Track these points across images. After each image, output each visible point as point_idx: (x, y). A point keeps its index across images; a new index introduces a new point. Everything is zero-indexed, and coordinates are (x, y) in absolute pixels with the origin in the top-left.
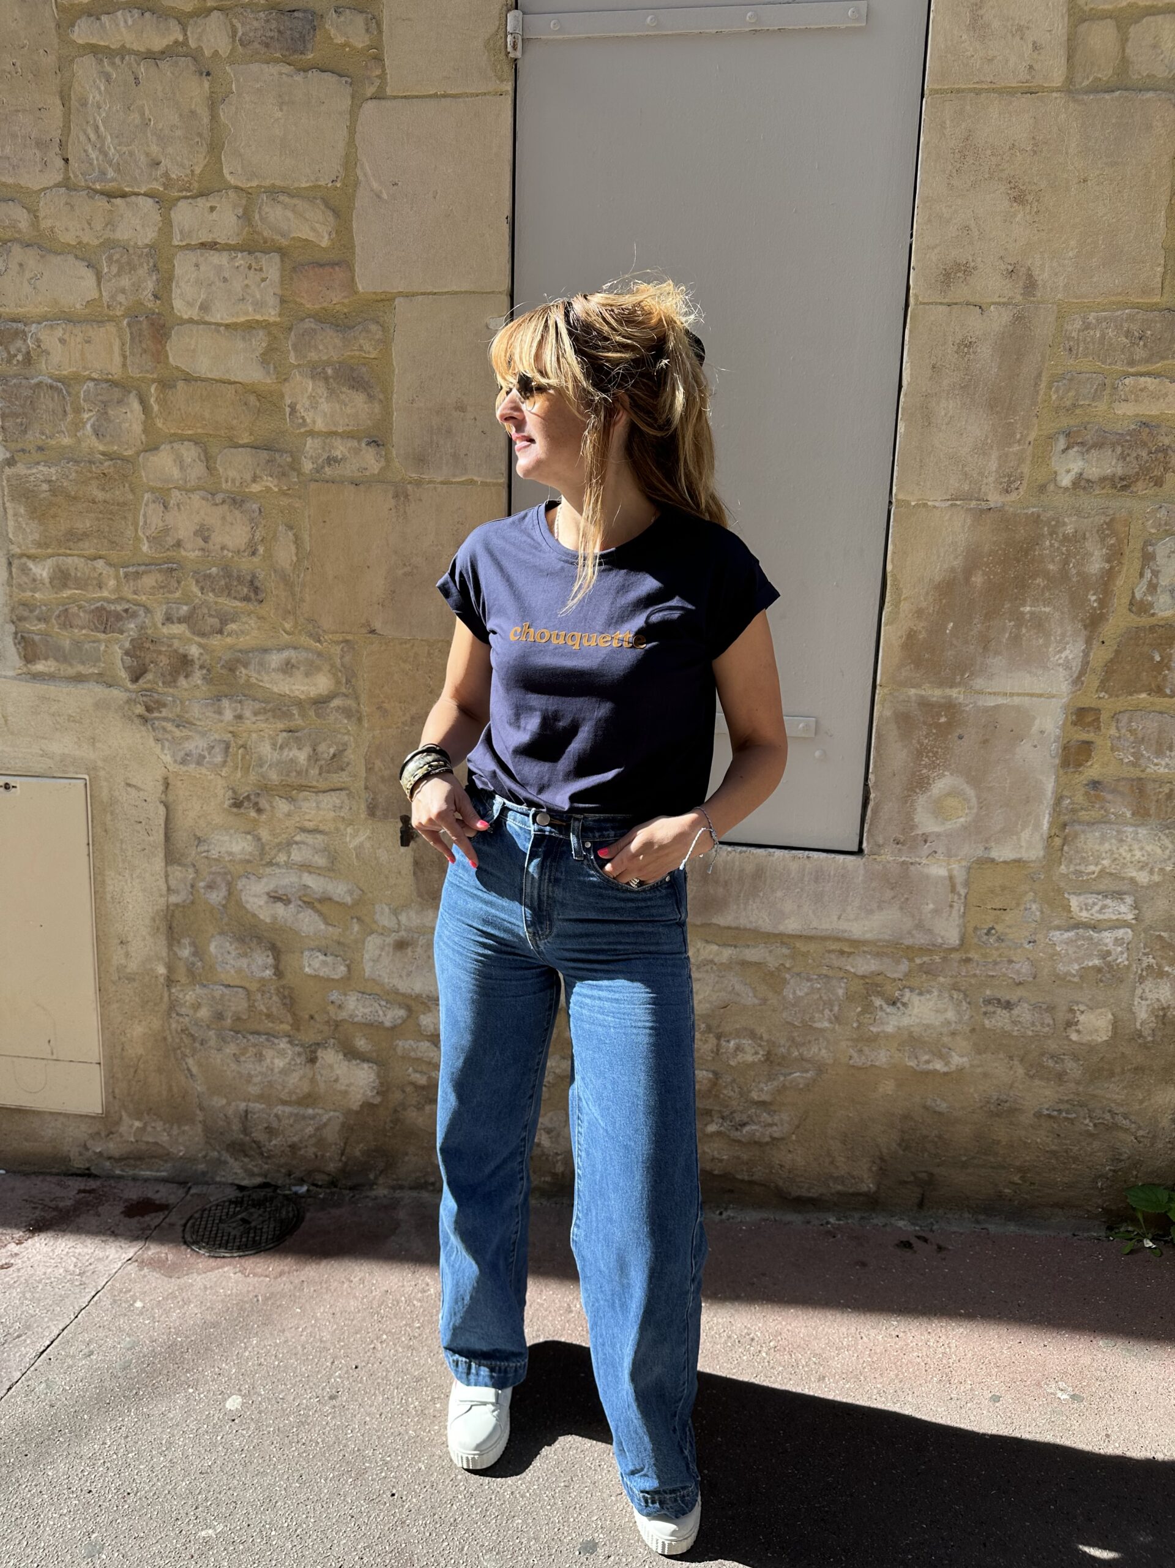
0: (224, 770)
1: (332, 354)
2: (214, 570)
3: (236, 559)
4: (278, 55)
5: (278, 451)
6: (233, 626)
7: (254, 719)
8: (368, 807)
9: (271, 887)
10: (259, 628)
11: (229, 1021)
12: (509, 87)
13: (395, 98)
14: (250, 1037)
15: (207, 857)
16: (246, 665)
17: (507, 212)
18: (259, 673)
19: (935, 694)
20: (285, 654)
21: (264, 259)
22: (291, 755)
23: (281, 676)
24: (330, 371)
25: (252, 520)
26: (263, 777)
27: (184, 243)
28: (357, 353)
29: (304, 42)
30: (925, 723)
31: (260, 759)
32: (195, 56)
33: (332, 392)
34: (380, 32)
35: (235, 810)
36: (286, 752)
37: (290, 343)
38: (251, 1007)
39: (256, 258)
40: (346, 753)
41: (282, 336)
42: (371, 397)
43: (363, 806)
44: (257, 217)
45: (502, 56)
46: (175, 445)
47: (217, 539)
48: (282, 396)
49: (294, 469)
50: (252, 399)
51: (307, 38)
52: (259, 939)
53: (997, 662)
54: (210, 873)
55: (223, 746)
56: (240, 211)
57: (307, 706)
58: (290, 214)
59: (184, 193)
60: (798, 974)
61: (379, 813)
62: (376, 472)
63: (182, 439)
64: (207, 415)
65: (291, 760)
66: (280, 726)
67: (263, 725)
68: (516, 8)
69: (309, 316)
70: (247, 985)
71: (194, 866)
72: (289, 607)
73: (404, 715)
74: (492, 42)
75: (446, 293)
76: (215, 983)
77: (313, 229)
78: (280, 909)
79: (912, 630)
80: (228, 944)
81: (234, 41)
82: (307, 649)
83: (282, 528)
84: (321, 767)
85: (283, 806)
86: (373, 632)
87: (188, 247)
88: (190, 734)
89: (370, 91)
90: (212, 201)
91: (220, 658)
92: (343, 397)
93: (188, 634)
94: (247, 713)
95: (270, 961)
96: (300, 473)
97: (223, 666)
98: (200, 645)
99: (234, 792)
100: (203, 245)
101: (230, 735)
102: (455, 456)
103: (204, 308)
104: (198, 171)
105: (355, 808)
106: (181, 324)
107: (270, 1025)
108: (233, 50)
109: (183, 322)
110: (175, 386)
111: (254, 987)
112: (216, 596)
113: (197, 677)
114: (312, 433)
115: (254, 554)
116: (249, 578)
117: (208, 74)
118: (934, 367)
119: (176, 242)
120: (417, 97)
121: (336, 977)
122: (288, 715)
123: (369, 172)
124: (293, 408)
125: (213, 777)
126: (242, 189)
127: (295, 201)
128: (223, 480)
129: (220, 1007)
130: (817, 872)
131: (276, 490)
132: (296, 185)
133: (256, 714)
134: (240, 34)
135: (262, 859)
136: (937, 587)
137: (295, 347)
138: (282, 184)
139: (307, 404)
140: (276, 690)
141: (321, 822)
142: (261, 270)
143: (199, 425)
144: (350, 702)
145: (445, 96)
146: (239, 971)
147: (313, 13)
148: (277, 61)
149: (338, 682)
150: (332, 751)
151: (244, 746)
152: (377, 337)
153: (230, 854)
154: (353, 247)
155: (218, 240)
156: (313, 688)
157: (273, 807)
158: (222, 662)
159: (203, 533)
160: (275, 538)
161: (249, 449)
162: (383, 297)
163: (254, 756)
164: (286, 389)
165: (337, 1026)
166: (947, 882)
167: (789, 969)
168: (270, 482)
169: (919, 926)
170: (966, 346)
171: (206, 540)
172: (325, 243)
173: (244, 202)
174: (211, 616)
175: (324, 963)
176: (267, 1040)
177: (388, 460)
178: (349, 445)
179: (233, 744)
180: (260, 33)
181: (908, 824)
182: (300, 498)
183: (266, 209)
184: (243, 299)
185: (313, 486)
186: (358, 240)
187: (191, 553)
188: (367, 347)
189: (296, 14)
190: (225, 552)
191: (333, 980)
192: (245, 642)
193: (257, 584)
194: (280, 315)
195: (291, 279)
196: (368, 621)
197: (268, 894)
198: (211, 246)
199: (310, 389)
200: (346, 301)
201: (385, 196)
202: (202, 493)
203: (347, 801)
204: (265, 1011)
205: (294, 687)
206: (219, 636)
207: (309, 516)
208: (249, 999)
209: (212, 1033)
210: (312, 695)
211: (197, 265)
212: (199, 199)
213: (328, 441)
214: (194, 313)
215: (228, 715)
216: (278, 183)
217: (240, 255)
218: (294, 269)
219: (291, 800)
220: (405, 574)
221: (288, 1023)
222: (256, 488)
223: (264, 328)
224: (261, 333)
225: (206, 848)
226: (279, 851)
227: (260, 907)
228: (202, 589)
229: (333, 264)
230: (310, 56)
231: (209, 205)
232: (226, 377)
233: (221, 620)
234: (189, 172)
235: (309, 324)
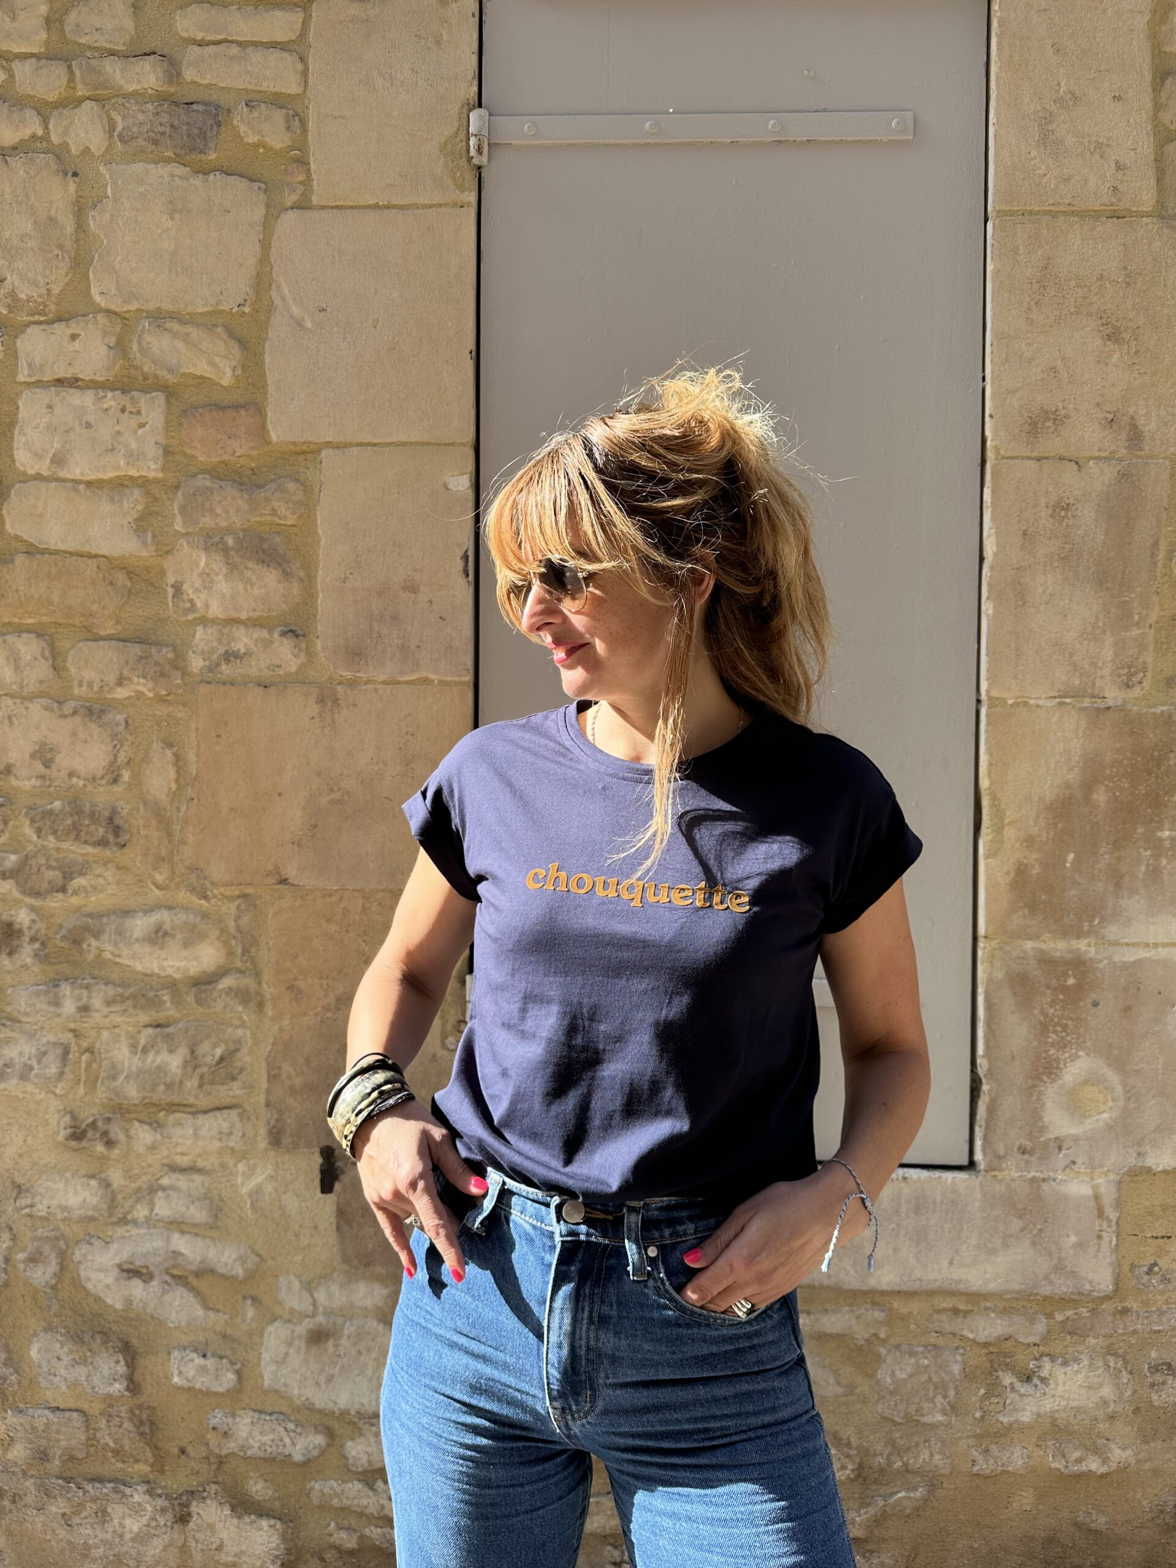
0: (60, 1085)
1: (235, 519)
2: (57, 804)
3: (89, 788)
4: (170, 154)
5: (155, 644)
6: (81, 881)
7: (106, 1011)
8: (270, 1132)
9: (125, 1256)
10: (118, 883)
11: (57, 1462)
12: (472, 198)
13: (323, 208)
14: (89, 1487)
15: (30, 1216)
16: (97, 935)
17: (471, 345)
18: (116, 944)
19: (1058, 947)
20: (155, 918)
21: (143, 400)
22: (158, 1060)
23: (148, 948)
24: (230, 541)
25: (114, 736)
26: (117, 1094)
27: (33, 379)
28: (269, 518)
29: (205, 139)
30: (1048, 986)
31: (113, 1066)
32: (60, 153)
33: (232, 567)
34: (305, 130)
35: (73, 1144)
36: (151, 1056)
37: (176, 506)
38: (92, 1440)
39: (132, 398)
40: (239, 1055)
41: (165, 497)
42: (287, 575)
43: (263, 1131)
44: (135, 346)
45: (463, 162)
46: (10, 639)
47: (63, 762)
48: (162, 573)
49: (177, 668)
50: (121, 578)
51: (209, 134)
52: (105, 1334)
53: (1133, 904)
54: (35, 1239)
55: (59, 1051)
56: (112, 341)
57: (184, 989)
58: (180, 345)
59: (36, 318)
60: (897, 1347)
61: (286, 1140)
62: (293, 670)
63: (20, 630)
64: (56, 598)
65: (159, 1068)
66: (144, 1018)
67: (119, 1019)
68: (480, 106)
69: (203, 472)
70: (86, 1407)
71: (11, 1229)
72: (164, 853)
73: (326, 995)
74: (449, 146)
75: (390, 444)
76: (37, 1406)
77: (212, 364)
78: (137, 1289)
79: (1021, 863)
80: (58, 1345)
81: (111, 136)
82: (186, 909)
83: (157, 746)
84: (202, 1077)
85: (144, 1135)
86: (284, 881)
87: (39, 384)
88: (13, 1035)
89: (291, 199)
90: (75, 327)
91: (61, 926)
92: (248, 573)
93: (16, 894)
94: (97, 1002)
95: (122, 1368)
96: (185, 673)
97: (64, 938)
98: (32, 909)
99: (74, 1117)
100: (59, 382)
101: (70, 1035)
102: (403, 648)
103: (58, 460)
104: (56, 290)
105: (250, 1134)
106: (25, 482)
107: (120, 1465)
108: (110, 146)
109: (26, 478)
110: (12, 561)
111: (95, 1408)
112: (58, 839)
113: (26, 953)
114: (204, 621)
115: (115, 781)
116: (107, 814)
117: (75, 174)
118: (1025, 534)
119: (21, 378)
120: (352, 207)
121: (220, 1389)
122: (154, 1003)
123: (288, 296)
124: (178, 589)
125: (43, 1095)
126: (116, 314)
127: (189, 329)
128: (75, 683)
129: (43, 1442)
130: (917, 1198)
131: (150, 695)
132: (189, 309)
133: (108, 1003)
134: (119, 128)
135: (111, 1215)
136: (1050, 807)
137: (183, 509)
138: (170, 308)
139: (198, 583)
140: (139, 967)
141: (200, 1155)
142: (139, 413)
143: (43, 611)
144: (248, 982)
145: (388, 207)
146: (74, 1385)
147: (218, 107)
148: (168, 161)
149: (230, 953)
150: (218, 1052)
151: (89, 1050)
152: (297, 498)
153: (64, 1208)
154: (264, 386)
155: (81, 376)
156: (194, 963)
157: (129, 1137)
158: (63, 932)
159: (44, 755)
160: (146, 759)
161: (114, 643)
162: (305, 448)
163: (104, 1063)
164: (169, 564)
165: (221, 1463)
166: (1092, 1204)
167: (884, 1340)
168: (142, 685)
169: (1059, 1268)
170: (1062, 508)
171: (47, 764)
172: (227, 380)
173: (118, 329)
174: (49, 867)
175: (203, 1369)
176: (116, 1491)
177: (310, 654)
178: (256, 635)
179: (74, 1048)
180: (146, 128)
181: (1035, 1122)
182: (184, 705)
183: (148, 338)
184: (113, 449)
185: (204, 689)
186: (271, 377)
187: (25, 782)
188: (283, 510)
189: (195, 107)
190: (75, 780)
191: (215, 1393)
192: (96, 902)
193: (118, 821)
194: (163, 470)
195: (180, 425)
196: (277, 868)
197: (119, 1266)
198: (73, 383)
199: (202, 564)
200: (254, 453)
201: (308, 324)
202: (44, 701)
203: (239, 1125)
204: (112, 1444)
205: (166, 964)
206: (60, 896)
207: (197, 729)
208: (88, 1428)
209: (29, 1483)
210: (192, 973)
211: (50, 407)
212: (56, 325)
213: (225, 631)
214: (43, 467)
215: (69, 1007)
216: (167, 306)
217: (110, 394)
218: (184, 412)
219: (156, 1125)
220: (332, 802)
221: (146, 1462)
222: (121, 693)
223: (139, 486)
224: (136, 493)
225: (29, 1201)
226: (137, 1201)
227: (108, 1286)
228: (39, 831)
229: (237, 407)
230: (213, 156)
231: (69, 332)
232: (86, 549)
233: (64, 873)
234: (44, 291)
235: (203, 481)
